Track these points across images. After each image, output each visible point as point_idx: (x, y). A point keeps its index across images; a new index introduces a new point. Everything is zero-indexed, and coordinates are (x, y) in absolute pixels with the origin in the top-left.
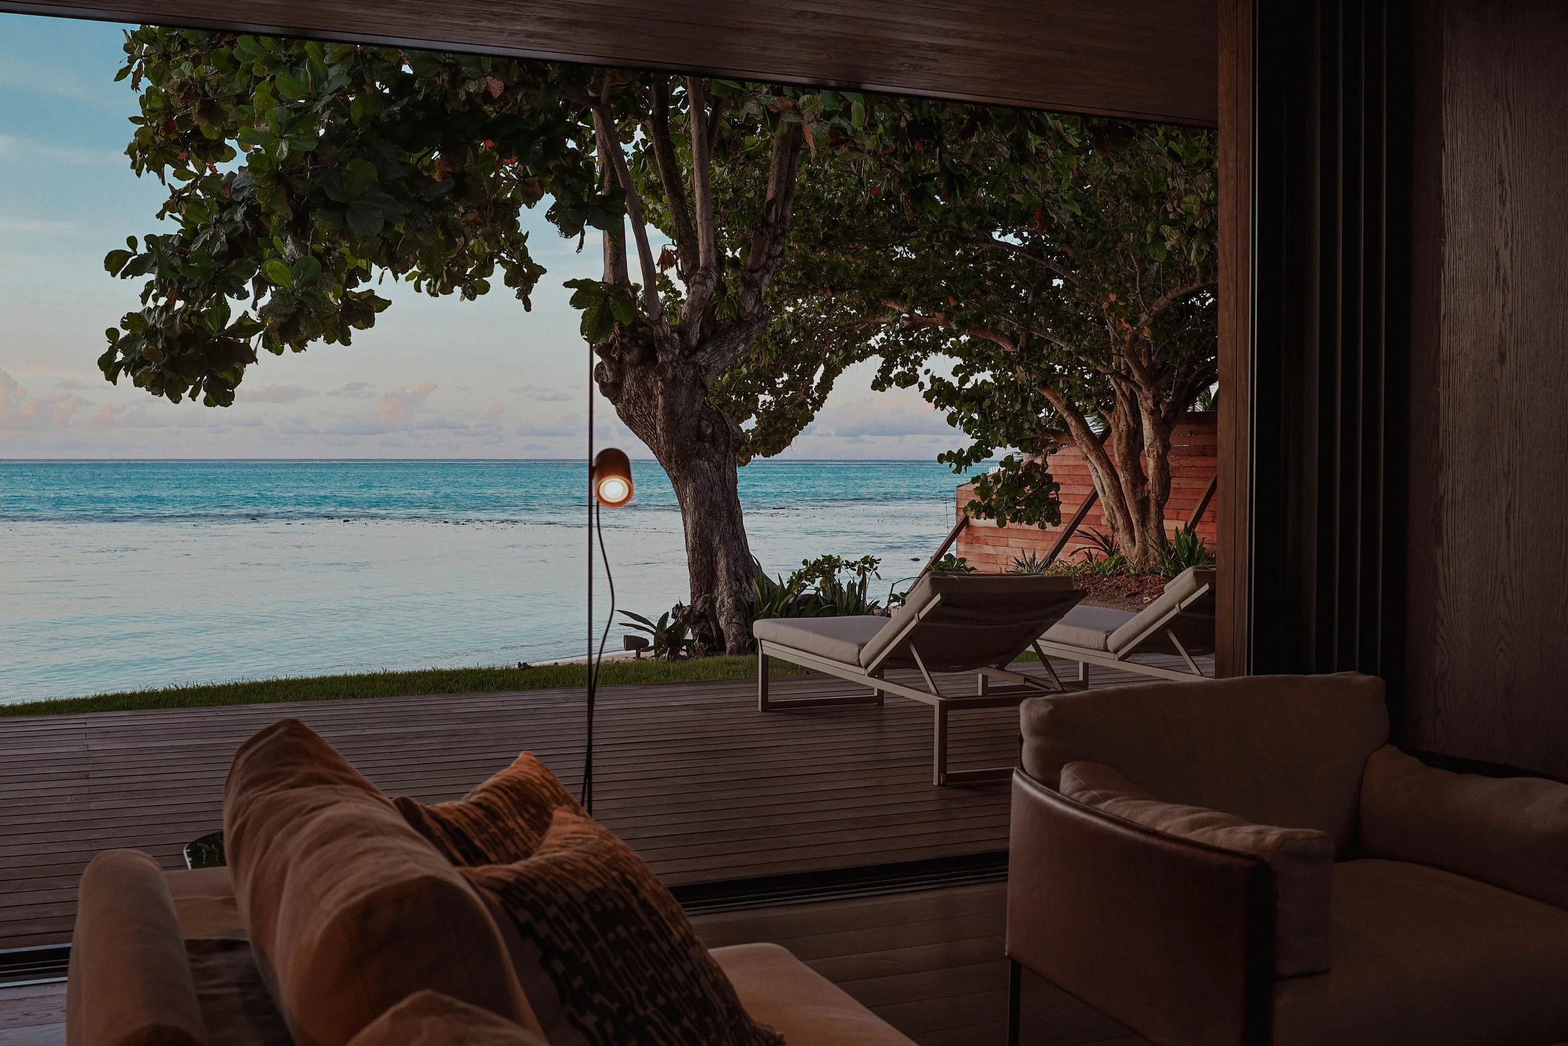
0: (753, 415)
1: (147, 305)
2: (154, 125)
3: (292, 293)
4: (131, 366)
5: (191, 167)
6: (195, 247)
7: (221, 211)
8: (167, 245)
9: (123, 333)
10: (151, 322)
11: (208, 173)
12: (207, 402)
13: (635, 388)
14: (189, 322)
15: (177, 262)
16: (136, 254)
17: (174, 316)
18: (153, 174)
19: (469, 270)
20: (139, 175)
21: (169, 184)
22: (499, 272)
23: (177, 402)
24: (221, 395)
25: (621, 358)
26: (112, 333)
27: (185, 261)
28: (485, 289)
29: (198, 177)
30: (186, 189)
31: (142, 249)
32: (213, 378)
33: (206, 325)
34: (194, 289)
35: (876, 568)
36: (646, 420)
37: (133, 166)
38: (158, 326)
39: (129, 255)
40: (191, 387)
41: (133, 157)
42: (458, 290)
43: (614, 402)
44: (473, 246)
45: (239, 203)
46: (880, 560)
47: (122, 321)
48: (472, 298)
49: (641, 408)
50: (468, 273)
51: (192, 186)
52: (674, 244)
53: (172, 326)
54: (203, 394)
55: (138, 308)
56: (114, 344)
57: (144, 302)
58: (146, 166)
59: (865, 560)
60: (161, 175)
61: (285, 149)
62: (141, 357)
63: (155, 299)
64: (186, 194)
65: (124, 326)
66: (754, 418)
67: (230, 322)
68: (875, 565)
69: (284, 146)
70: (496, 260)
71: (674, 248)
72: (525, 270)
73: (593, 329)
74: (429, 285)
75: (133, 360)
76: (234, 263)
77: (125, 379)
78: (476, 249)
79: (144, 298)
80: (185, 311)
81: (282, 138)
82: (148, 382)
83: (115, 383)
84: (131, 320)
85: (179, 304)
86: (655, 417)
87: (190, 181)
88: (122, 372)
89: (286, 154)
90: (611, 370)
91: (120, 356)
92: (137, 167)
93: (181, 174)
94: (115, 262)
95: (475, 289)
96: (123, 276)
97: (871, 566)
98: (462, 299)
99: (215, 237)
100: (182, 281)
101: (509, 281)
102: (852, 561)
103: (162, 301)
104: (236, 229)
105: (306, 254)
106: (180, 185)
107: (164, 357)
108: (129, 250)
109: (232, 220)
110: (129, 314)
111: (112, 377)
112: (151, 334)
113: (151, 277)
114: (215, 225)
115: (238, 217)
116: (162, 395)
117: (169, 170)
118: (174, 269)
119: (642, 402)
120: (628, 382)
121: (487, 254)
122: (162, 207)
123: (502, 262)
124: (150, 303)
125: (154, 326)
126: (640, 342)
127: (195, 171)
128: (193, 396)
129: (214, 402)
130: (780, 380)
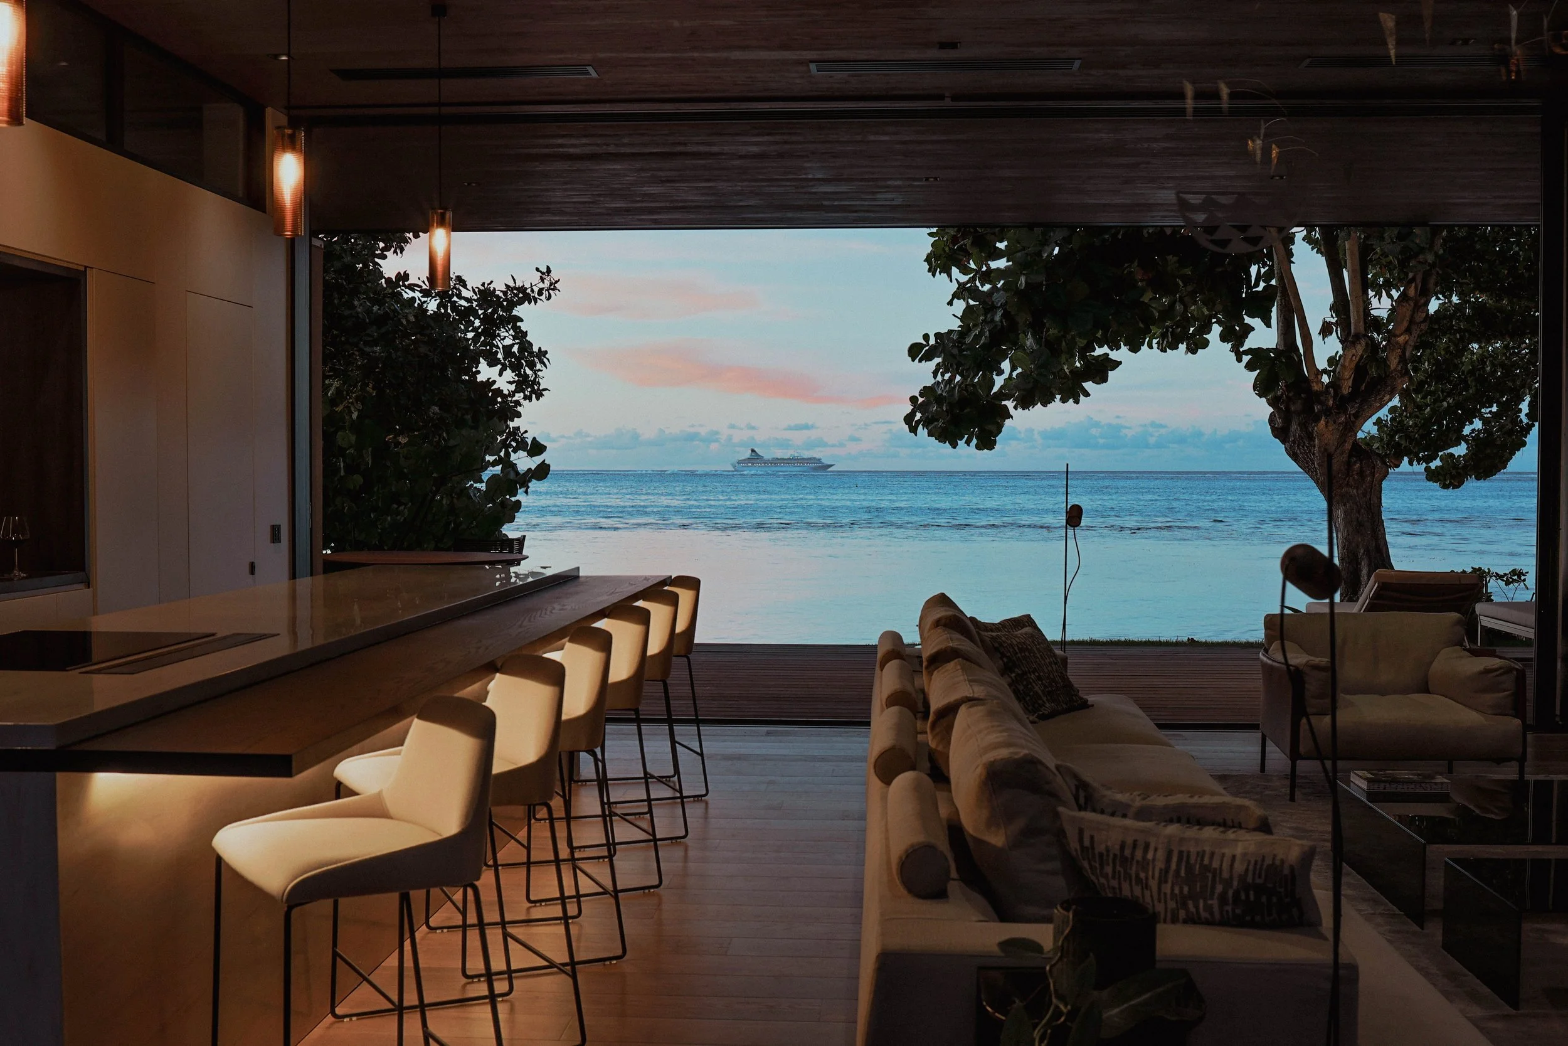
0: (1463, 443)
1: (937, 379)
2: (945, 239)
3: (1031, 375)
4: (927, 422)
5: (972, 265)
6: (968, 340)
7: (985, 315)
8: (949, 339)
9: (921, 400)
10: (939, 392)
11: (984, 269)
12: (978, 447)
13: (1298, 432)
14: (966, 390)
15: (955, 351)
16: (928, 345)
17: (955, 387)
18: (944, 275)
19: (1192, 329)
20: (934, 275)
21: (956, 279)
22: (1216, 329)
23: (954, 448)
24: (987, 442)
25: (1288, 408)
26: (913, 399)
27: (961, 351)
28: (1205, 344)
29: (977, 272)
30: (968, 282)
31: (932, 341)
32: (982, 430)
33: (978, 392)
34: (967, 370)
35: (1524, 580)
36: (1308, 457)
37: (929, 271)
38: (944, 394)
39: (925, 346)
40: (966, 436)
41: (930, 264)
42: (1183, 347)
43: (1283, 442)
44: (1194, 310)
45: (999, 308)
46: (1527, 573)
47: (920, 392)
48: (1194, 352)
49: (1303, 447)
50: (1191, 332)
51: (972, 280)
52: (1332, 316)
53: (953, 395)
54: (975, 441)
55: (930, 381)
56: (914, 407)
57: (935, 377)
58: (938, 270)
59: (1514, 572)
60: (950, 276)
61: (1023, 282)
62: (932, 416)
63: (943, 375)
64: (969, 285)
65: (921, 395)
66: (1464, 445)
67: (995, 389)
68: (1523, 578)
69: (1023, 279)
70: (1214, 320)
71: (1334, 320)
72: (1237, 328)
73: (1262, 388)
74: (1158, 343)
75: (927, 417)
76: (994, 350)
77: (922, 431)
78: (1195, 313)
79: (935, 374)
80: (962, 383)
81: (1021, 274)
82: (937, 434)
83: (916, 435)
84: (925, 391)
85: (958, 378)
86: (1314, 454)
87: (971, 275)
88: (921, 427)
89: (1024, 285)
90: (1280, 418)
91: (918, 416)
92: (932, 271)
93: (965, 270)
94: (914, 351)
95: (1197, 344)
96: (920, 361)
97: (1519, 577)
98: (1186, 353)
99: (981, 333)
100: (959, 364)
101: (1224, 338)
102: (1501, 573)
103: (947, 376)
104: (996, 326)
105: (1041, 346)
106: (964, 278)
107: (948, 415)
108: (924, 343)
109: (992, 321)
110: (925, 387)
111: (913, 430)
112: (939, 400)
113: (938, 360)
114: (981, 324)
115: (997, 318)
116: (945, 443)
117: (954, 270)
118: (953, 356)
119: (1304, 443)
120: (1294, 427)
121: (1206, 316)
122: (951, 297)
123: (1219, 322)
124: (939, 378)
125: (941, 394)
126: (1303, 396)
127: (975, 267)
128: (968, 443)
129: (982, 447)
130: (1488, 410)
